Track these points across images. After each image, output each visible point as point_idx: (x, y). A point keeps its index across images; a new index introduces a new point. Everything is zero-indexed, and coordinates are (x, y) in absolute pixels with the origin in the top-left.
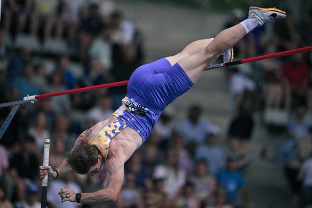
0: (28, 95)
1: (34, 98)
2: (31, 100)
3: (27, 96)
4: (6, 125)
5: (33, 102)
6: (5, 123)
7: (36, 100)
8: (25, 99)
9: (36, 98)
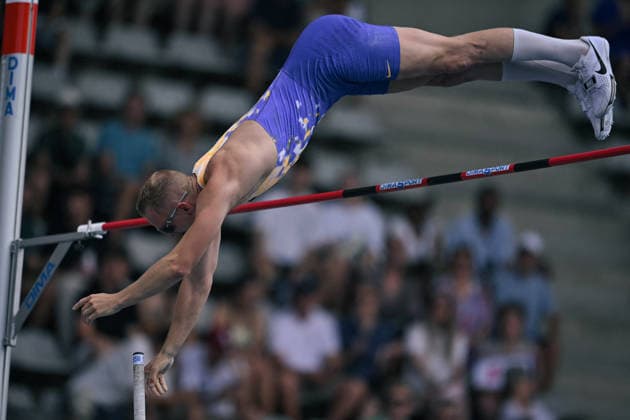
0: (90, 222)
1: (101, 229)
2: (95, 233)
3: (86, 223)
4: (41, 285)
5: (101, 237)
6: (39, 280)
7: (105, 232)
8: (82, 229)
9: (104, 228)
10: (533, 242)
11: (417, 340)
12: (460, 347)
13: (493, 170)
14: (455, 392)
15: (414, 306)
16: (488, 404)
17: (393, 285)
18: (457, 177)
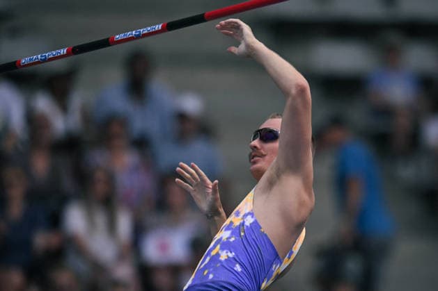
10: (191, 104)
11: (76, 219)
12: (124, 224)
13: (144, 31)
14: (124, 272)
15: (68, 183)
16: (162, 280)
17: (41, 164)
18: (106, 43)
